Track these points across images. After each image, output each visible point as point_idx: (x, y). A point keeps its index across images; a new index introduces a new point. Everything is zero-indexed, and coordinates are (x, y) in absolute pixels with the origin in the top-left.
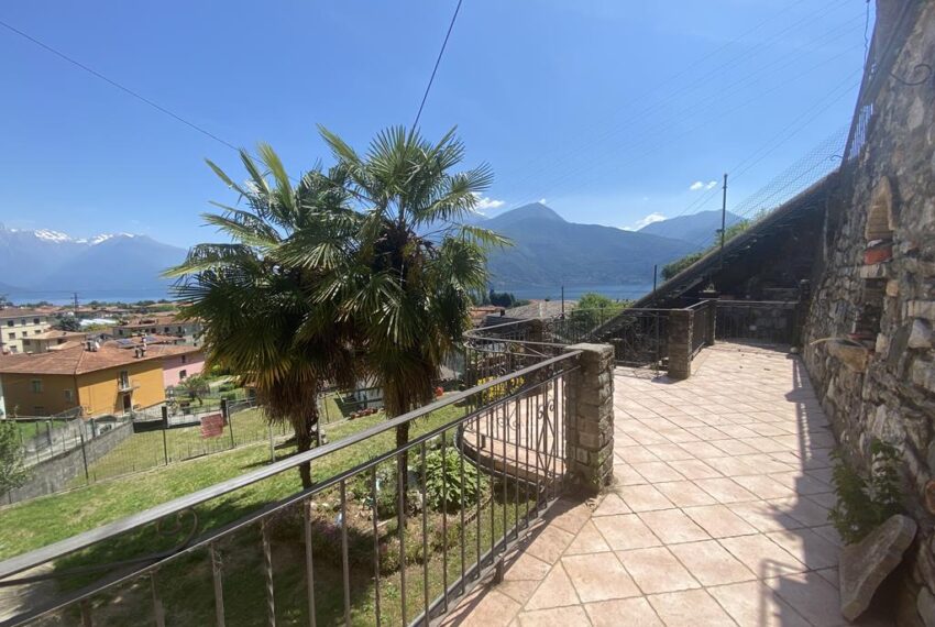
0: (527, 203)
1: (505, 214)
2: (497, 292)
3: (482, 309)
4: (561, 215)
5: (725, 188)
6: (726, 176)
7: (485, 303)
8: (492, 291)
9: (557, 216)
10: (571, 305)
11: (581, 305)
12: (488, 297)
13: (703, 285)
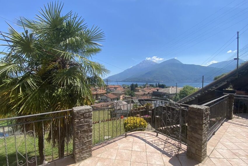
0: (170, 59)
1: (164, 62)
2: (160, 84)
3: (155, 88)
4: (181, 62)
5: (238, 38)
6: (238, 33)
7: (157, 87)
8: (159, 83)
9: (180, 62)
10: (180, 89)
11: (184, 89)
12: (157, 85)
13: (226, 86)
